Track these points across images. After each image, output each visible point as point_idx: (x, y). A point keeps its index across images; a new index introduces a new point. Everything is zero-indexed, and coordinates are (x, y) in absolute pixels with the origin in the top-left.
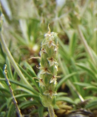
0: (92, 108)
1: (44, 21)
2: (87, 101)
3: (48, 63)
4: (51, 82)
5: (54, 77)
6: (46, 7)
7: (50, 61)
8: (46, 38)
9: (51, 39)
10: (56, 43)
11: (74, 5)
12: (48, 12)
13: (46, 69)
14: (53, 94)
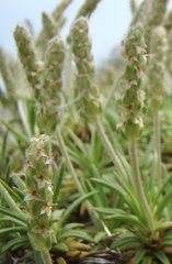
0: (124, 247)
1: (42, 110)
2: (116, 236)
3: (36, 183)
4: (43, 212)
5: (46, 205)
6: (45, 87)
7: (38, 181)
8: (32, 145)
9: (39, 147)
10: (47, 152)
11: (88, 84)
12: (48, 97)
13: (34, 193)
14: (46, 232)
